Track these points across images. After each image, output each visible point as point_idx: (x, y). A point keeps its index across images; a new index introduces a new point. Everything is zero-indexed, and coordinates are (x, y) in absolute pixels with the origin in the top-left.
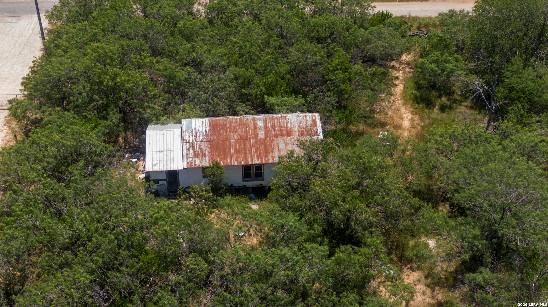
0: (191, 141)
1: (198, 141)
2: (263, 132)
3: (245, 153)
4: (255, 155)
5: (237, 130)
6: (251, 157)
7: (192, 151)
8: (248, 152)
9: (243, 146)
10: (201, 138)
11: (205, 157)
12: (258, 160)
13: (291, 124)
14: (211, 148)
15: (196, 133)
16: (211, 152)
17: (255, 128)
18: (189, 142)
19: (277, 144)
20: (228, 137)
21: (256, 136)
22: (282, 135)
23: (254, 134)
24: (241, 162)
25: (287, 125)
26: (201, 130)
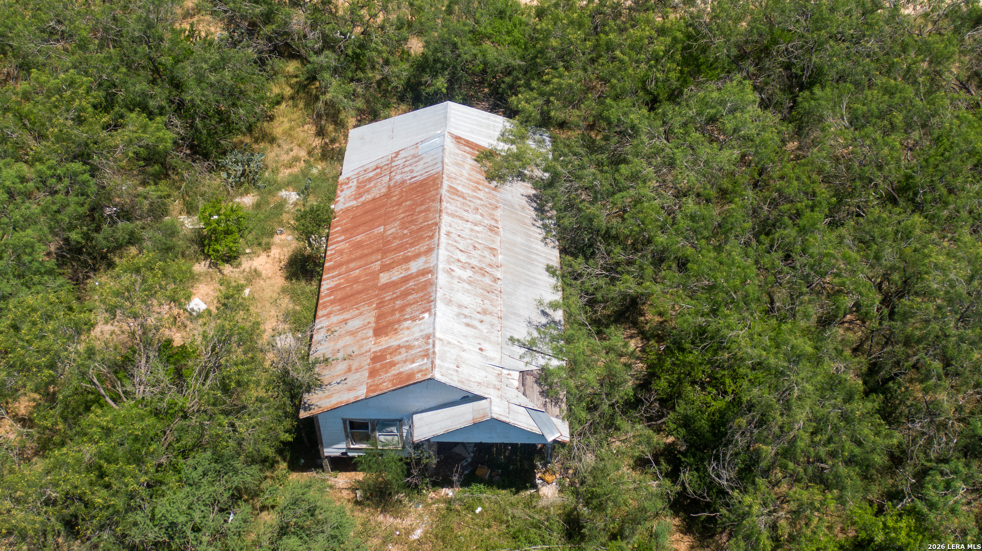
0: (394, 164)
1: (393, 174)
2: (394, 278)
3: (348, 262)
4: (342, 281)
5: (407, 228)
6: (339, 275)
7: (371, 174)
8: (352, 265)
9: (366, 252)
10: (398, 177)
11: (356, 199)
12: (328, 289)
13: (408, 328)
14: (374, 199)
15: (411, 165)
16: (364, 204)
17: (407, 260)
18: (392, 161)
19: (361, 314)
20: (392, 219)
21: (385, 268)
22: (379, 317)
23: (393, 262)
24: (331, 260)
25: (406, 320)
26: (416, 169)
